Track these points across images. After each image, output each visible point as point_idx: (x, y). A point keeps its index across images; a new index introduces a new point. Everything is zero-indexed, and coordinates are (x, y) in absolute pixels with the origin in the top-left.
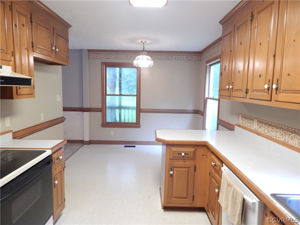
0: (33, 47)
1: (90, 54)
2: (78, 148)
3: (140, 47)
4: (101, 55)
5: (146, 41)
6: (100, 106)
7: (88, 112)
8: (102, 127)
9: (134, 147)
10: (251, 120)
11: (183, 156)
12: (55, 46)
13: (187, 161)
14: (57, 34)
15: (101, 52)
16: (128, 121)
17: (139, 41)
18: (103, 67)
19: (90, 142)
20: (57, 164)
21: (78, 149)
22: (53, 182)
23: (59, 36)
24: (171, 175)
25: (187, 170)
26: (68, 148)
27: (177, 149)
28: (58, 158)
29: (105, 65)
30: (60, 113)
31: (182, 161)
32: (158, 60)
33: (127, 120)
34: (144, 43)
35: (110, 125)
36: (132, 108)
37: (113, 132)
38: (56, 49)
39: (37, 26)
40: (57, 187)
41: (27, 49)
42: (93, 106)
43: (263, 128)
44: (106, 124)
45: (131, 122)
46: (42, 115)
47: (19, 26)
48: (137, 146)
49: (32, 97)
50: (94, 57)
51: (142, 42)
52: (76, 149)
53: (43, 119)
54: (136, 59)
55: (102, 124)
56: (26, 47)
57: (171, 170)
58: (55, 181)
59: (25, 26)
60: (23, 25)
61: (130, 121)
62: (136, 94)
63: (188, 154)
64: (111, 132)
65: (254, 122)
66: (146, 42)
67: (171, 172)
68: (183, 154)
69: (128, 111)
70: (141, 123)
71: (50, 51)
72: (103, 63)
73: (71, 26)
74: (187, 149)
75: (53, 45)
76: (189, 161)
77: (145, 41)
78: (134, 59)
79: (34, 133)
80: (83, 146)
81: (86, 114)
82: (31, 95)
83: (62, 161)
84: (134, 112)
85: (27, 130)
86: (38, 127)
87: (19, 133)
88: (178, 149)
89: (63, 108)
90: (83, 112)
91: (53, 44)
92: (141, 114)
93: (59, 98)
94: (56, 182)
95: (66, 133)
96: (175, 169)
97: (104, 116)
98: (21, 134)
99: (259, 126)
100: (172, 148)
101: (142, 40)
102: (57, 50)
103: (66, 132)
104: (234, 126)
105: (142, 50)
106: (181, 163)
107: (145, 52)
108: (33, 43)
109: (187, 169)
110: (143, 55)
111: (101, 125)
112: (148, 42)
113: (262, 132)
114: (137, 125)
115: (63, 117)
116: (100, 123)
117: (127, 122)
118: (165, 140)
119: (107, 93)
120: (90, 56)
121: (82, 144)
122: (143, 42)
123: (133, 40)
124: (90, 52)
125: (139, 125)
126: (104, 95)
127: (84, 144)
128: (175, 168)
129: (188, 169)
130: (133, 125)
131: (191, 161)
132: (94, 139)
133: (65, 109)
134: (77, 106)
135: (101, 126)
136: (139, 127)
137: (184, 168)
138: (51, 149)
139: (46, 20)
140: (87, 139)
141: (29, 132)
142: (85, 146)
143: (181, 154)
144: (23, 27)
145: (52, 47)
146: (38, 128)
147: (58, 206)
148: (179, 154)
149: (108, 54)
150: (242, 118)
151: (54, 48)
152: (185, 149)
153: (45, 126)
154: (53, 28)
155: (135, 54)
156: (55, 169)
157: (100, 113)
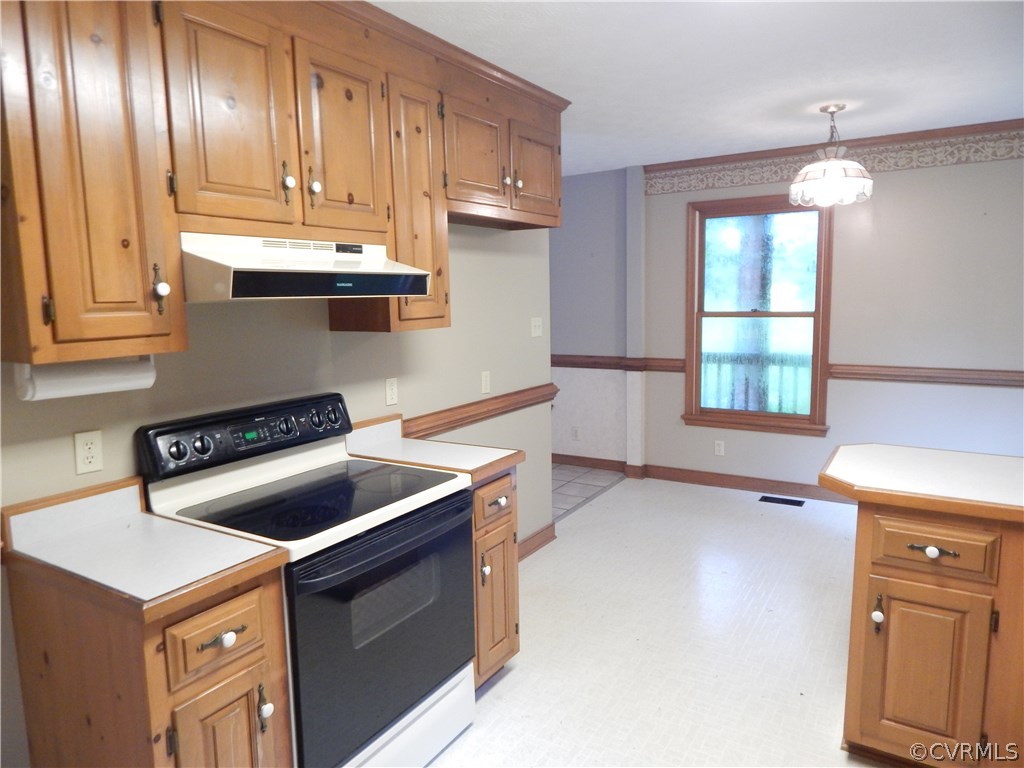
0: (445, 185)
1: (651, 179)
2: (605, 485)
3: (819, 132)
4: (686, 178)
5: (841, 103)
6: (678, 352)
7: (640, 373)
8: (687, 424)
9: (800, 504)
11: (934, 561)
12: (516, 172)
13: (954, 583)
14: (520, 137)
15: (687, 167)
16: (780, 409)
17: (815, 109)
18: (694, 219)
19: (646, 472)
20: (493, 518)
21: (604, 489)
22: (479, 567)
23: (529, 140)
24: (878, 627)
25: (953, 619)
26: (576, 480)
27: (908, 530)
28: (496, 503)
29: (700, 212)
30: (541, 373)
31: (929, 578)
32: (912, 167)
33: (777, 403)
34: (832, 113)
35: (713, 419)
36: (796, 362)
37: (722, 443)
38: (515, 181)
39: (457, 124)
40: (492, 585)
41: (426, 194)
42: (657, 353)
44: (698, 416)
45: (790, 411)
46: (485, 375)
47: (407, 134)
48: (809, 503)
49: (442, 326)
50: (663, 189)
51: (824, 110)
52: (599, 489)
53: (486, 387)
54: (799, 178)
55: (686, 413)
56: (426, 188)
57: (879, 607)
58: (483, 565)
59: (423, 133)
60: (418, 130)
61: (788, 409)
62: (813, 310)
63: (956, 555)
64: (717, 442)
66: (843, 108)
67: (878, 616)
68: (932, 552)
69: (781, 372)
70: (831, 419)
71: (498, 191)
72: (694, 206)
73: (570, 103)
74: (955, 533)
75: (507, 171)
76: (958, 584)
77: (836, 106)
78: (790, 180)
79: (462, 425)
80: (622, 479)
81: (635, 377)
82: (440, 318)
83: (510, 512)
84: (805, 376)
85: (442, 415)
86: (472, 411)
87: (420, 421)
88: (912, 526)
89: (553, 356)
90: (626, 370)
91: (507, 169)
92: (832, 384)
93: (539, 328)
94: (487, 570)
95: (576, 436)
96: (897, 608)
97: (693, 388)
98: (424, 427)
100: (881, 522)
101: (824, 104)
102: (520, 184)
103: (576, 432)
105: (826, 141)
106: (925, 587)
107: (835, 148)
108: (445, 175)
109: (951, 618)
110: (827, 158)
111: (683, 417)
112: (850, 106)
114: (815, 424)
115: (552, 384)
116: (681, 409)
117: (777, 411)
118: (853, 486)
119: (707, 309)
120: (651, 186)
121: (621, 475)
122: (832, 109)
123: (789, 110)
124: (652, 175)
125: (824, 423)
126: (695, 313)
127: (628, 476)
128: (894, 604)
129: (958, 615)
130: (796, 425)
131: (970, 586)
132: (659, 461)
133: (558, 361)
134: (610, 351)
135: (683, 422)
136: (823, 433)
137: (940, 611)
138: (471, 473)
139: (488, 100)
140: (635, 460)
141: (446, 421)
142: (629, 482)
143: (922, 549)
144: (415, 133)
145: (504, 178)
146: (471, 414)
147: (493, 641)
148: (912, 547)
149: (711, 171)
151: (508, 181)
152: (944, 531)
153: (491, 408)
154: (509, 121)
155: (801, 160)
156: (487, 532)
157: (680, 377)
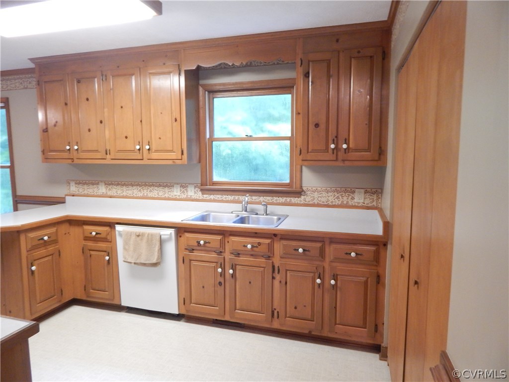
10: (93, 184)
24: (33, 272)
43: (114, 190)
65: (100, 187)
76: (50, 246)
88: (37, 233)
99: (108, 189)
104: (64, 198)
106: (42, 252)
113: (114, 194)
129: (51, 256)
131: (53, 245)
150: (77, 185)
